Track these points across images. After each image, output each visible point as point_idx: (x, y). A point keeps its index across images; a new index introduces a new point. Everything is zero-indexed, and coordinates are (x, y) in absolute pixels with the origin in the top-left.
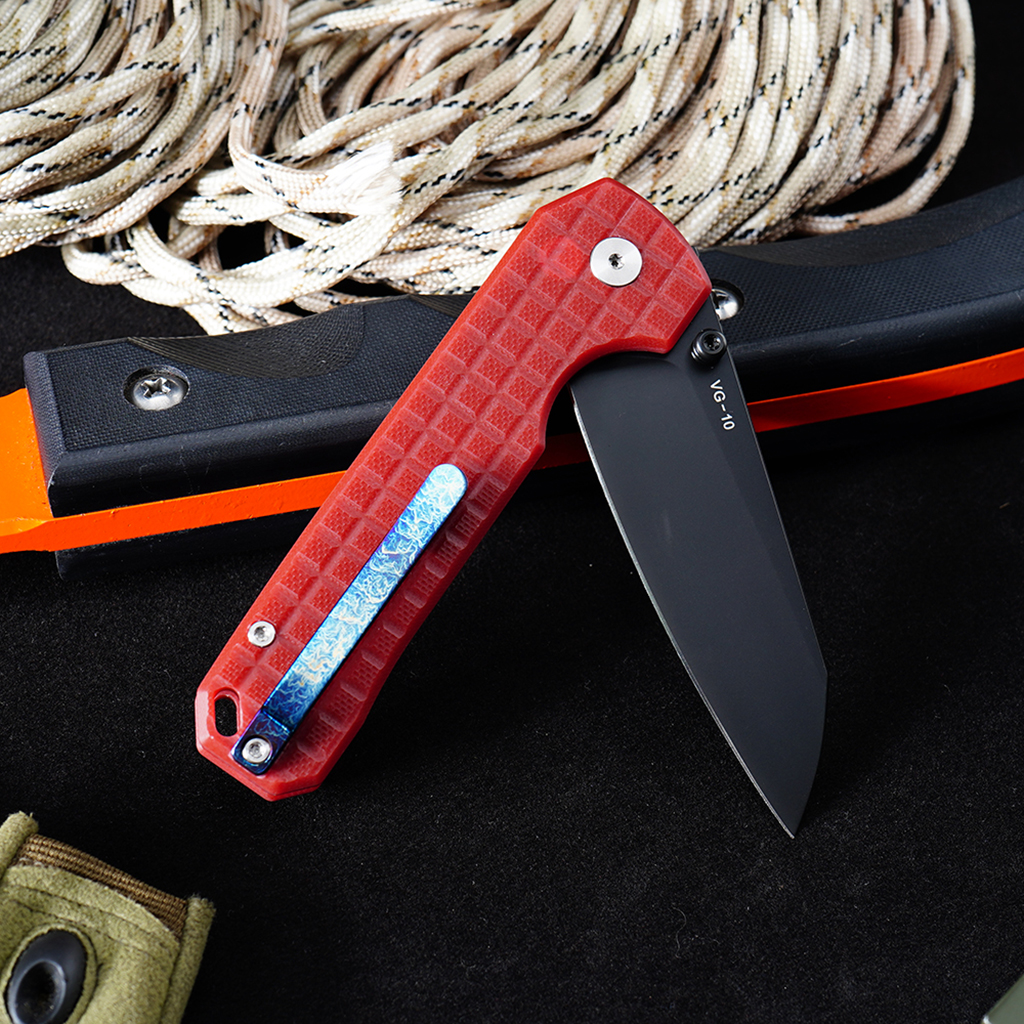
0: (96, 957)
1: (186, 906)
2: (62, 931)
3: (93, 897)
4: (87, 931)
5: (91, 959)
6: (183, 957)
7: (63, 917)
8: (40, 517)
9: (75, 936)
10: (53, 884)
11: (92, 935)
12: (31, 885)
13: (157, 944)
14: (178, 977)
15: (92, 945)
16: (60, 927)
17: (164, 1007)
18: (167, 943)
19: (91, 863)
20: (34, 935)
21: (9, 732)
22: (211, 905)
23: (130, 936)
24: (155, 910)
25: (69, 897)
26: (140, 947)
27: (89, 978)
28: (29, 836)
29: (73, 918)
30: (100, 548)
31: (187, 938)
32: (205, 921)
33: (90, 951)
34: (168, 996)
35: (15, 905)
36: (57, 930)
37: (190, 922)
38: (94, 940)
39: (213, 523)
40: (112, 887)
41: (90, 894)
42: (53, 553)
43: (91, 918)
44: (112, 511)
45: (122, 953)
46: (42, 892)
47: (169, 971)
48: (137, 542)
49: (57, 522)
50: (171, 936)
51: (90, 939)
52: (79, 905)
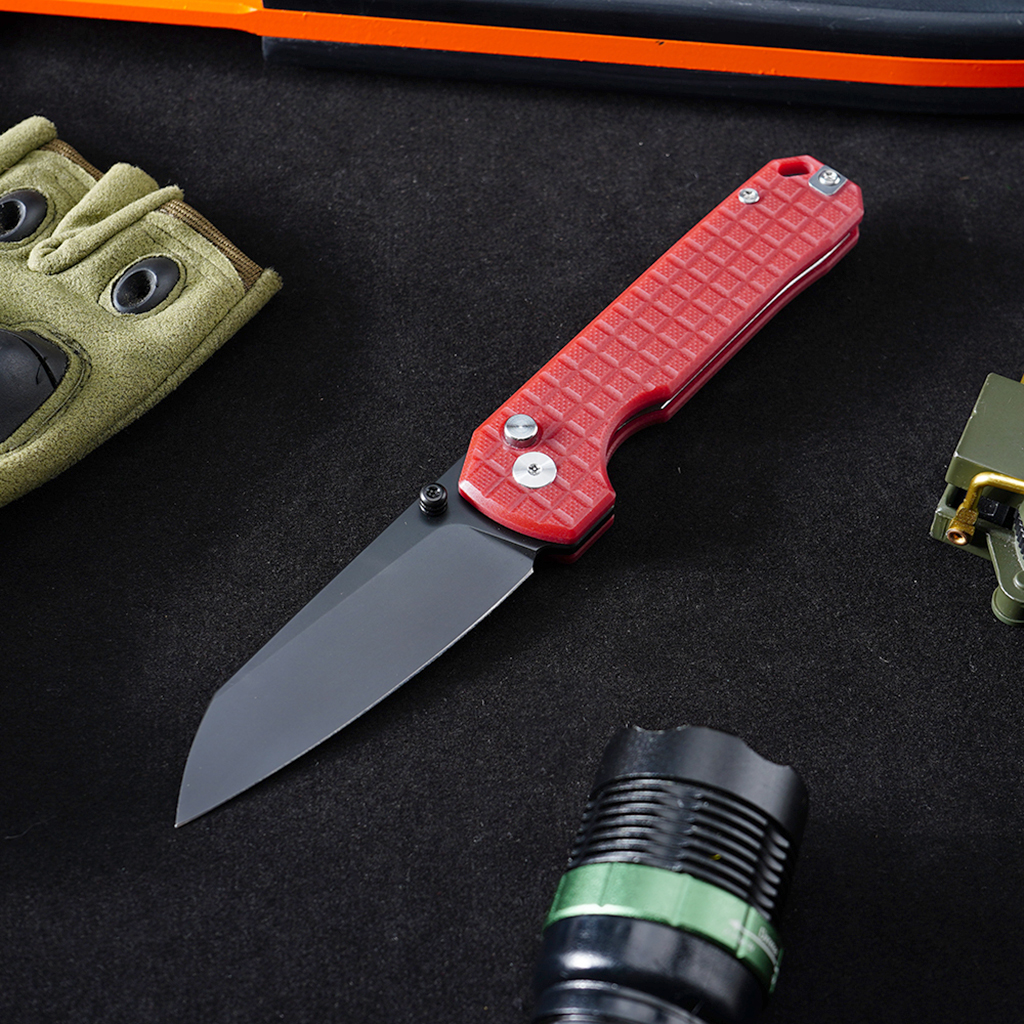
0: (185, 282)
1: (261, 272)
2: (170, 259)
3: (199, 246)
4: (186, 264)
5: (181, 280)
6: (244, 300)
7: (173, 252)
8: (254, 6)
9: (177, 264)
10: (175, 230)
11: (188, 268)
12: (160, 226)
13: (229, 285)
14: (236, 311)
15: (186, 274)
16: (168, 255)
17: (218, 324)
18: (237, 287)
19: (207, 226)
20: (149, 255)
21: (195, 148)
22: (280, 278)
23: (213, 274)
24: (238, 268)
25: (183, 242)
26: (217, 283)
27: (175, 291)
28: (174, 198)
29: (180, 254)
30: (295, 43)
31: (252, 290)
32: (272, 287)
33: (183, 276)
34: (224, 318)
35: (144, 234)
36: (166, 258)
37: (259, 281)
38: (188, 271)
39: (375, 43)
40: (215, 244)
41: (199, 245)
42: (260, 37)
43: (192, 258)
44: (304, 14)
45: (203, 283)
46: (166, 233)
47: (231, 305)
48: (320, 44)
49: (265, 12)
50: (241, 284)
51: (186, 270)
52: (188, 249)
